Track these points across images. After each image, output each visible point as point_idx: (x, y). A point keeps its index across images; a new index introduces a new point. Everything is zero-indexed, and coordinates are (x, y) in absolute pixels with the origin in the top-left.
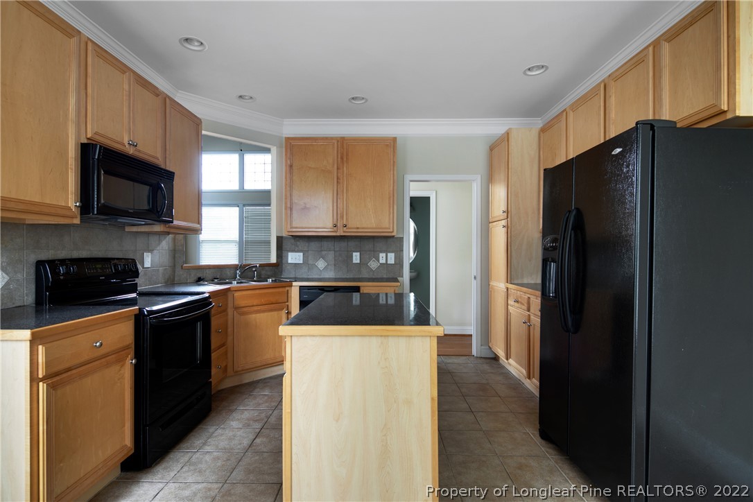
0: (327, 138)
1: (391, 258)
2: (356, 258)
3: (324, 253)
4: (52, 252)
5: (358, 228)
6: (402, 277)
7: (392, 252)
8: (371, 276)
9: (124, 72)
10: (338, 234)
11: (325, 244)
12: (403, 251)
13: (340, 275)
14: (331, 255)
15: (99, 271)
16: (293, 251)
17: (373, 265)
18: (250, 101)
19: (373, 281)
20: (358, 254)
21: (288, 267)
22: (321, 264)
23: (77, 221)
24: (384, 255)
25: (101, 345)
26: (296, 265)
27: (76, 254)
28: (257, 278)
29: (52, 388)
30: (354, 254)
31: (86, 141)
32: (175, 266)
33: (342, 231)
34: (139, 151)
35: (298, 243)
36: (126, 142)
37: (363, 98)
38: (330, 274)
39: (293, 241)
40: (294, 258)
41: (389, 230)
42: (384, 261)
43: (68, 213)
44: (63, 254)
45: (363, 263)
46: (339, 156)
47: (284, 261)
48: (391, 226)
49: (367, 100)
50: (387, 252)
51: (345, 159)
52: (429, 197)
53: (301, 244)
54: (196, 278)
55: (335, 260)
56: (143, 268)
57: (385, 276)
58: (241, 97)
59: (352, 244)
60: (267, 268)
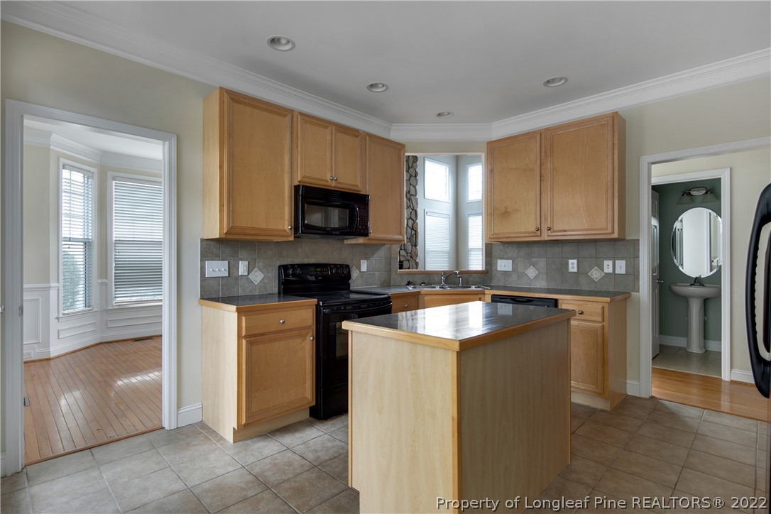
0: (529, 133)
1: (621, 266)
2: (573, 265)
3: (534, 260)
4: (290, 259)
5: (565, 231)
6: (639, 292)
7: (622, 259)
8: (593, 288)
9: (327, 127)
10: (542, 239)
11: (536, 250)
12: (639, 257)
13: (553, 286)
14: (542, 263)
15: (319, 273)
16: (502, 258)
17: (595, 274)
18: (449, 116)
19: (596, 296)
20: (575, 261)
21: (498, 275)
22: (531, 272)
23: (292, 239)
24: (610, 263)
25: (284, 322)
26: (505, 272)
27: (306, 261)
28: (462, 284)
29: (250, 344)
30: (570, 261)
31: (298, 184)
32: (391, 270)
33: (546, 235)
34: (340, 183)
35: (508, 250)
36: (329, 178)
37: (561, 79)
38: (542, 284)
39: (501, 247)
40: (504, 265)
41: (606, 232)
42: (610, 271)
43: (284, 234)
44: (297, 261)
45: (581, 271)
46: (543, 151)
47: (494, 268)
48: (610, 225)
49: (566, 80)
50: (614, 259)
51: (549, 153)
52: (720, 179)
53: (512, 251)
54: (406, 283)
55: (547, 269)
56: (360, 272)
57: (612, 290)
58: (439, 114)
59: (567, 249)
60: (475, 275)
